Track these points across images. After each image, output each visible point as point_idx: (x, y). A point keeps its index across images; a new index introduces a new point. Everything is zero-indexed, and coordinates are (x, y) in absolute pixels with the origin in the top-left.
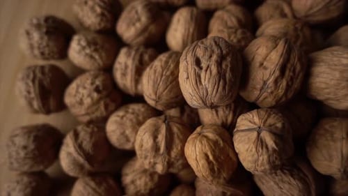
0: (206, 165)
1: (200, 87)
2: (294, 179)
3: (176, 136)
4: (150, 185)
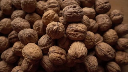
0: (47, 14)
1: (68, 8)
2: (46, 42)
3: (54, 8)
4: (40, 7)
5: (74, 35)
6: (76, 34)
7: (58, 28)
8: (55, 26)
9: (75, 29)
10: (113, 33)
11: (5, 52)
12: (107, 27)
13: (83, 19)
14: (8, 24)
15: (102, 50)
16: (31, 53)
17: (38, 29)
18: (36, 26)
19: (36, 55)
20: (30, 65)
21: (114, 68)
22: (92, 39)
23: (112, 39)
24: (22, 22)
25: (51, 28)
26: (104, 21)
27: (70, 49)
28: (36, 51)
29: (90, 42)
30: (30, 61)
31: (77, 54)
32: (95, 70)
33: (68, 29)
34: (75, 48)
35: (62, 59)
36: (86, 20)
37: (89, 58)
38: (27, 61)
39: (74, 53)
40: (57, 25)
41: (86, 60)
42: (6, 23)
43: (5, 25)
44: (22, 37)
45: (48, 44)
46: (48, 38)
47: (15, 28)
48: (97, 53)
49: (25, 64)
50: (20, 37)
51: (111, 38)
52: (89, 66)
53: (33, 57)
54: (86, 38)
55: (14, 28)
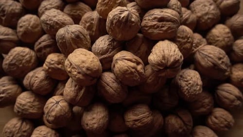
5: (158, 27)
6: (161, 25)
7: (128, 15)
8: (123, 12)
9: (159, 17)
10: (224, 30)
11: (31, 74)
12: (212, 19)
13: (170, 2)
14: (34, 24)
15: (208, 56)
16: (83, 62)
17: (89, 26)
18: (86, 22)
19: (92, 65)
20: (80, 89)
21: (231, 94)
22: (190, 37)
23: (224, 40)
24: (60, 16)
25: (116, 15)
26: (207, 8)
27: (151, 54)
28: (91, 59)
29: (185, 43)
30: (81, 78)
31: (166, 58)
32: (197, 92)
33: (145, 20)
34: (162, 49)
35: (138, 71)
36: (175, 4)
37: (185, 73)
38: (77, 77)
39: (161, 56)
40: (126, 11)
41: (180, 77)
42: (30, 22)
43: (29, 25)
44: (64, 38)
45: (110, 50)
46: (110, 40)
47: (49, 26)
48: (199, 63)
49: (70, 89)
50: (61, 39)
51: (220, 39)
52: (187, 86)
53: (88, 69)
54: (179, 35)
55: (47, 27)
